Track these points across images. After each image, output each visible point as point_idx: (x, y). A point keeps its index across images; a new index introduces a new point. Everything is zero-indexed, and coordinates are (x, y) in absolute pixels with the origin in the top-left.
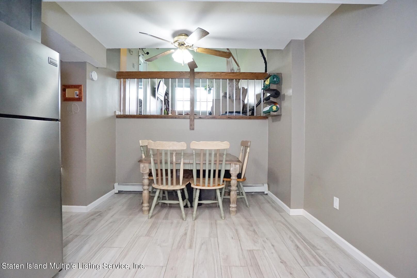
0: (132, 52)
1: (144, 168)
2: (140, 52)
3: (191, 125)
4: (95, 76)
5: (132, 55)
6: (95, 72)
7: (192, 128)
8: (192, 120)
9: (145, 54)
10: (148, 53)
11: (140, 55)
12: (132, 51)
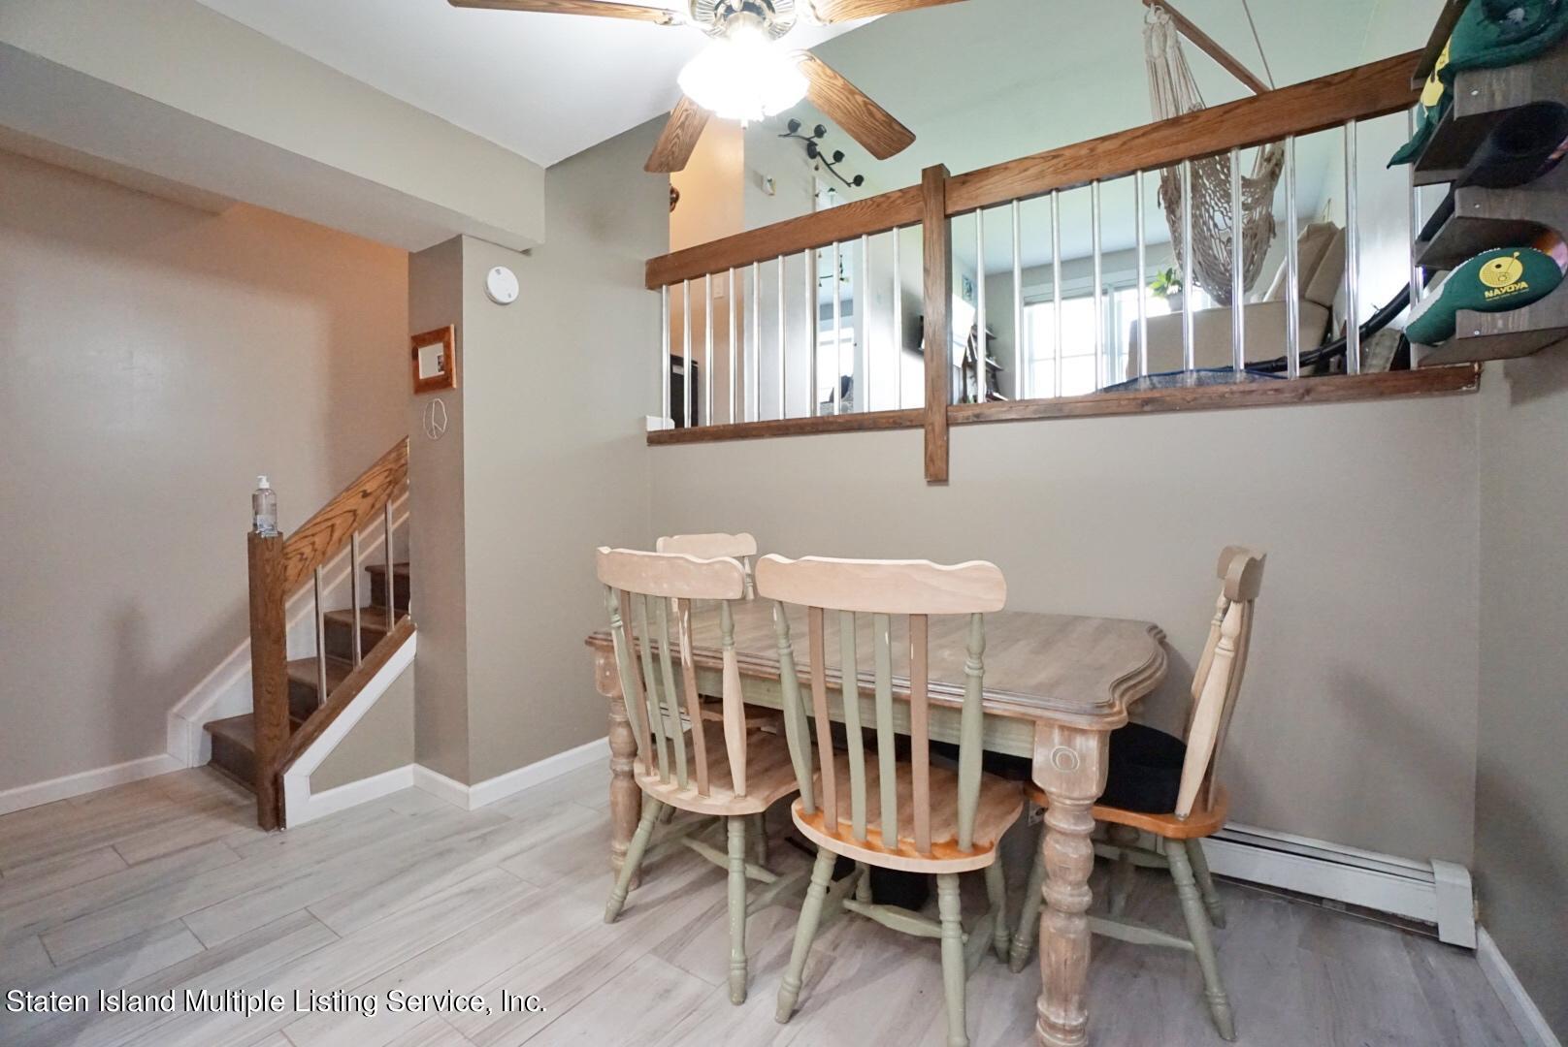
0: (772, 186)
1: (608, 673)
2: (817, 180)
3: (931, 457)
4: (504, 283)
5: (772, 194)
6: (503, 270)
7: (937, 473)
8: (933, 430)
9: (849, 185)
10: (858, 180)
11: (817, 192)
12: (770, 181)
